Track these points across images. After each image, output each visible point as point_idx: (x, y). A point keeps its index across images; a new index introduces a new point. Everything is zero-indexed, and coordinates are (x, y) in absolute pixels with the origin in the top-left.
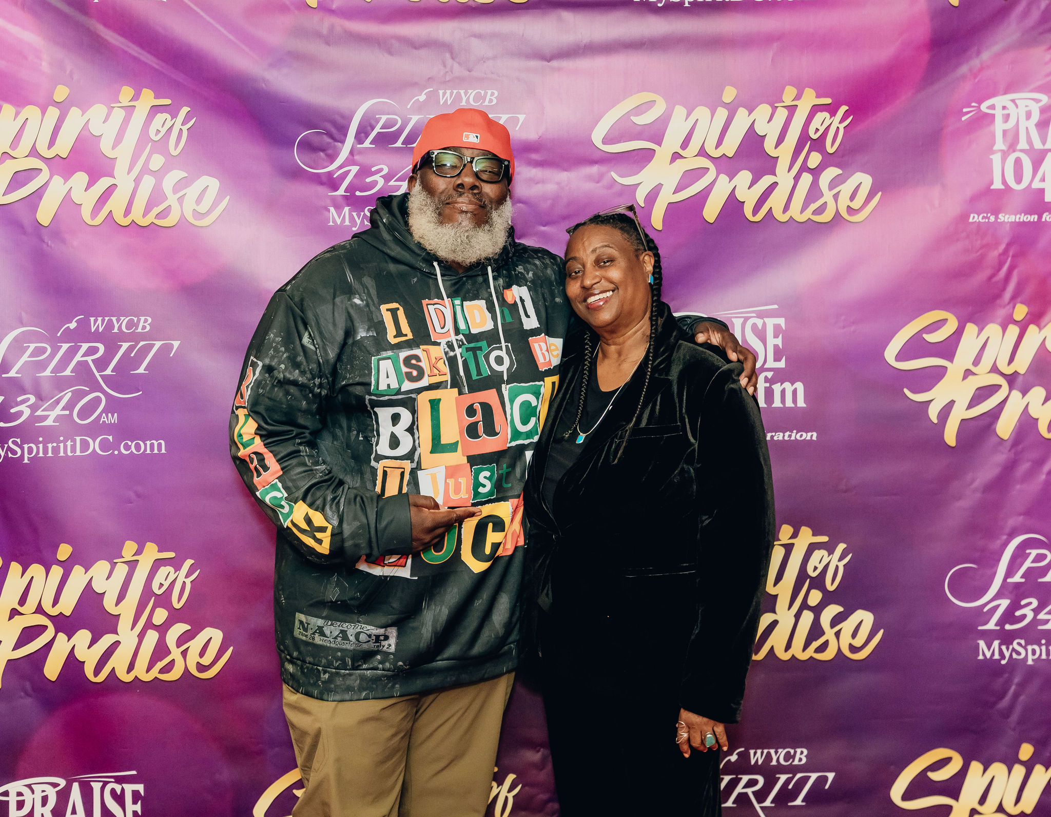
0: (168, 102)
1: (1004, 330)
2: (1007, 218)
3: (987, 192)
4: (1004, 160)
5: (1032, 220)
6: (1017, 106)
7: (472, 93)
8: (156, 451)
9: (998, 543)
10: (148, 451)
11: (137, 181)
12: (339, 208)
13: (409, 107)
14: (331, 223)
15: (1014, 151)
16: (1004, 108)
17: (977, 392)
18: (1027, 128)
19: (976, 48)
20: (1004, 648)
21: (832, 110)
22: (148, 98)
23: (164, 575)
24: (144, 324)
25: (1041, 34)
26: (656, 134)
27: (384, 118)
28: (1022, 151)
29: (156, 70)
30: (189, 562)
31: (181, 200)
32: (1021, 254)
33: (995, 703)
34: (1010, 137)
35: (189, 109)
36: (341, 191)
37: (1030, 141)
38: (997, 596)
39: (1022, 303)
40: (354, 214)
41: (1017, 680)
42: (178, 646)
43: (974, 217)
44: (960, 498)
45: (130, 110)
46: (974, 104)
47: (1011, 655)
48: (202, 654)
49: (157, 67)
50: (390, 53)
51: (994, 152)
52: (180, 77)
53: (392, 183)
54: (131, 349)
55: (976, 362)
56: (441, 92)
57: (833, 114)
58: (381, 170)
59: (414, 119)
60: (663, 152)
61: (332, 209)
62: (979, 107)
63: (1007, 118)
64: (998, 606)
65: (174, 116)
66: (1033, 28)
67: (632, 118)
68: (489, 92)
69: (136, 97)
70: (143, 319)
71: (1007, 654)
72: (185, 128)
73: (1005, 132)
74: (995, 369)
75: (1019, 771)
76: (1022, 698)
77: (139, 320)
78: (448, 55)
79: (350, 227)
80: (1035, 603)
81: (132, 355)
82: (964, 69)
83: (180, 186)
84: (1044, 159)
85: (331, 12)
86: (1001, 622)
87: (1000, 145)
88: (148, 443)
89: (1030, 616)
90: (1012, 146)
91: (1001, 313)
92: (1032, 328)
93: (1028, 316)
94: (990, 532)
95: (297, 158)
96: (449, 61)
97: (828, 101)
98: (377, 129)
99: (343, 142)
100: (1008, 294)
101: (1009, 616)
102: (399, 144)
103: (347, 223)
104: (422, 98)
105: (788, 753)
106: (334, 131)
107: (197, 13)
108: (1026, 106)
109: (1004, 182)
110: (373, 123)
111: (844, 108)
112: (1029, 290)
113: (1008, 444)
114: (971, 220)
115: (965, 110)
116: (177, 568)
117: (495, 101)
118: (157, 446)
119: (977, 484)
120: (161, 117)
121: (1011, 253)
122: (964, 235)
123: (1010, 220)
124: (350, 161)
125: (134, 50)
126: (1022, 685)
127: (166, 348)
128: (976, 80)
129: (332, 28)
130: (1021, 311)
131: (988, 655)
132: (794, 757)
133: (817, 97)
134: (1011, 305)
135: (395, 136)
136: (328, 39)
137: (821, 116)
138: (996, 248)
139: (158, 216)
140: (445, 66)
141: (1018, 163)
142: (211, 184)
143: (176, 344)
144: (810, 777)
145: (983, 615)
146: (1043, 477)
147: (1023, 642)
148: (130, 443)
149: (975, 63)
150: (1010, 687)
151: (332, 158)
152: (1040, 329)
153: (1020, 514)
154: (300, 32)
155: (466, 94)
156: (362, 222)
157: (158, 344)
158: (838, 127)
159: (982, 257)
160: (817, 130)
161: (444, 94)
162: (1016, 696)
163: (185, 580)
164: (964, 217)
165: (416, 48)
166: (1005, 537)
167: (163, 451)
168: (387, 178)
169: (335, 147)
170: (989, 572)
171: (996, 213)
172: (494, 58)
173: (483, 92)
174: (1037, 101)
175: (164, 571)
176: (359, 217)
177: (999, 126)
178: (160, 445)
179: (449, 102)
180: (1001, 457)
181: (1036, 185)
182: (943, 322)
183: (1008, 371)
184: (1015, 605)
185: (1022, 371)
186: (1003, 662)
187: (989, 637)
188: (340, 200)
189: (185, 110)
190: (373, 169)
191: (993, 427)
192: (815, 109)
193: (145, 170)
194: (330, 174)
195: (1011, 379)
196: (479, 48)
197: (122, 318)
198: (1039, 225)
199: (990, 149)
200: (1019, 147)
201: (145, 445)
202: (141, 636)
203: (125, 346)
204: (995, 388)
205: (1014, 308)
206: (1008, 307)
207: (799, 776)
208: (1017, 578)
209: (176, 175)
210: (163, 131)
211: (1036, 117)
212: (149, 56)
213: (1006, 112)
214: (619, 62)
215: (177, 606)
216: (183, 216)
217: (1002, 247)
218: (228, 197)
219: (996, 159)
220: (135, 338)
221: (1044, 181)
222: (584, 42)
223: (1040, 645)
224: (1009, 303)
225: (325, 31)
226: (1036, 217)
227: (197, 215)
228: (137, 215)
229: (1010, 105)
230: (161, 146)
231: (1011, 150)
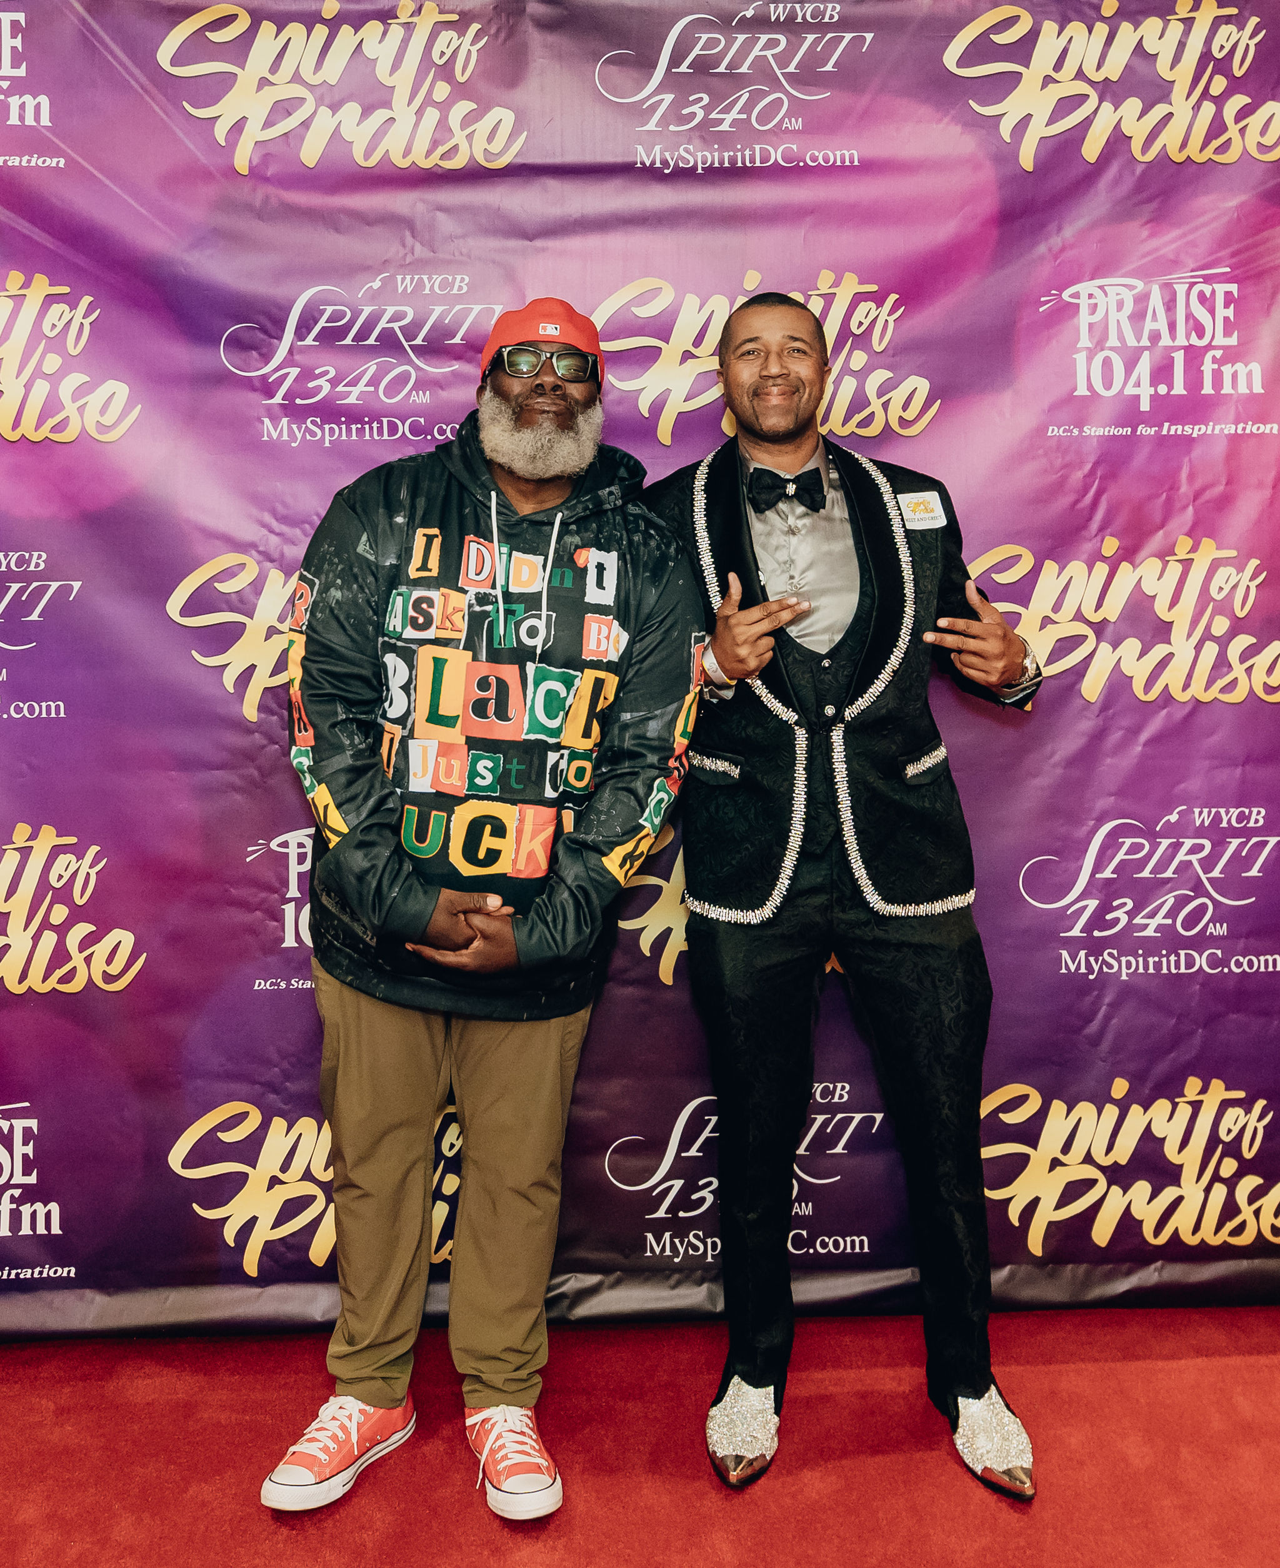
0: (66, 290)
1: (1090, 568)
2: (1094, 431)
3: (1070, 398)
4: (1090, 359)
5: (1124, 433)
6: (1106, 294)
7: (438, 279)
8: (53, 715)
9: (1083, 831)
10: (44, 715)
11: (28, 387)
12: (275, 420)
13: (360, 296)
14: (266, 438)
15: (1102, 350)
16: (1091, 296)
17: (1058, 644)
18: (1118, 321)
19: (1057, 222)
20: (1092, 959)
21: (879, 299)
22: (41, 286)
23: (64, 864)
24: (38, 561)
25: (1136, 205)
26: (663, 328)
27: (329, 310)
28: (1112, 349)
29: (52, 251)
30: (94, 849)
31: (81, 410)
32: (1111, 476)
33: (1082, 1028)
34: (1097, 334)
35: (92, 299)
36: (278, 399)
37: (1121, 337)
38: (1083, 896)
39: (1112, 535)
40: (294, 427)
41: (1107, 1000)
42: (81, 951)
43: (1053, 430)
44: (1035, 776)
45: (19, 300)
46: (1053, 292)
47: (1101, 968)
48: (109, 961)
49: (52, 247)
50: (337, 230)
51: (1078, 351)
52: (80, 260)
53: (340, 388)
54: (21, 591)
55: (1057, 608)
56: (399, 278)
57: (880, 303)
58: (326, 373)
59: (367, 311)
60: (671, 351)
61: (267, 421)
62: (1060, 295)
63: (1094, 308)
64: (1085, 907)
65: (73, 306)
66: (1128, 197)
67: (633, 309)
68: (459, 278)
69: (26, 285)
70: (36, 554)
71: (1096, 968)
72: (87, 322)
73: (1091, 325)
74: (1079, 617)
75: (1111, 1112)
76: (1114, 1021)
77: (31, 556)
78: (408, 233)
79: (288, 443)
80: (1130, 904)
81: (24, 598)
82: (1042, 249)
83: (80, 392)
84: (1138, 360)
85: (266, 180)
86: (1088, 928)
87: (1085, 341)
88: (44, 705)
89: (1124, 919)
90: (1100, 344)
91: (1088, 547)
92: (1125, 566)
93: (1120, 552)
94: (1074, 817)
95: (224, 358)
96: (409, 239)
97: (874, 288)
98: (322, 323)
99: (280, 338)
100: (1095, 525)
101: (1098, 920)
102: (348, 341)
103: (285, 437)
104: (376, 284)
105: (826, 1088)
106: (269, 325)
107: (100, 181)
108: (1117, 294)
109: (1090, 387)
110: (316, 315)
111: (893, 297)
112: (1120, 521)
113: (1096, 709)
114: (1049, 434)
115: (1043, 299)
116: (80, 857)
117: (465, 289)
118: (53, 709)
119: (1057, 758)
120: (57, 309)
121: (1099, 474)
122: (1041, 452)
123: (1097, 434)
124: (289, 361)
125: (24, 226)
126: (1114, 1006)
127: (65, 590)
128: (1058, 262)
129: (267, 199)
130: (1110, 546)
131: (1073, 968)
132: (833, 1093)
133: (860, 283)
134: (1099, 538)
135: (344, 331)
136: (262, 214)
137: (864, 307)
138: (1080, 468)
139: (53, 430)
140: (404, 246)
141: (1107, 363)
142: (118, 390)
143: (77, 585)
144: (854, 1117)
145: (1065, 919)
146: (1140, 748)
147: (1115, 952)
148: (21, 705)
149: (1056, 241)
150: (1100, 1009)
151: (267, 358)
152: (1135, 567)
153: (1111, 795)
154: (226, 205)
155: (430, 279)
156: (304, 436)
157: (55, 585)
158: (886, 320)
159: (1063, 480)
160: (861, 324)
161: (403, 280)
162: (1108, 1018)
163: (90, 871)
164: (1041, 430)
165: (368, 224)
166: (1092, 823)
167: (62, 715)
168: (334, 382)
169: (270, 344)
170: (1073, 866)
171: (1080, 425)
172: (464, 236)
173: (450, 278)
174: (1131, 287)
175: (63, 860)
176: (299, 429)
177: (1084, 318)
178: (58, 708)
179: (409, 291)
180: (1087, 724)
181: (1130, 390)
182: (1017, 558)
183: (1096, 618)
184: (1106, 907)
185: (1113, 618)
186: (1091, 977)
187: (1073, 945)
188: (277, 410)
189: (87, 300)
190: (317, 372)
191: (1077, 687)
192: (858, 299)
193: (38, 373)
194: (264, 377)
195: (1099, 629)
196: (446, 224)
197: (11, 554)
198: (1132, 441)
199: (1073, 348)
200: (1107, 345)
201: (41, 707)
202: (36, 938)
203: (15, 587)
204: (1081, 639)
205: (1102, 541)
206: (1094, 541)
207: (839, 1116)
208: (1108, 873)
209: (77, 379)
210: (60, 326)
211: (1129, 307)
212: (43, 234)
213: (1092, 301)
214: (616, 241)
215: (80, 902)
216: (83, 428)
217: (1088, 467)
218: (140, 406)
219: (1081, 358)
220: (26, 577)
221: (1139, 386)
222: (574, 216)
223: (1136, 956)
224: (1096, 536)
225: (258, 203)
226: (1130, 429)
227: (102, 428)
228: (27, 428)
229: (1098, 293)
230: (57, 344)
231: (1099, 348)
